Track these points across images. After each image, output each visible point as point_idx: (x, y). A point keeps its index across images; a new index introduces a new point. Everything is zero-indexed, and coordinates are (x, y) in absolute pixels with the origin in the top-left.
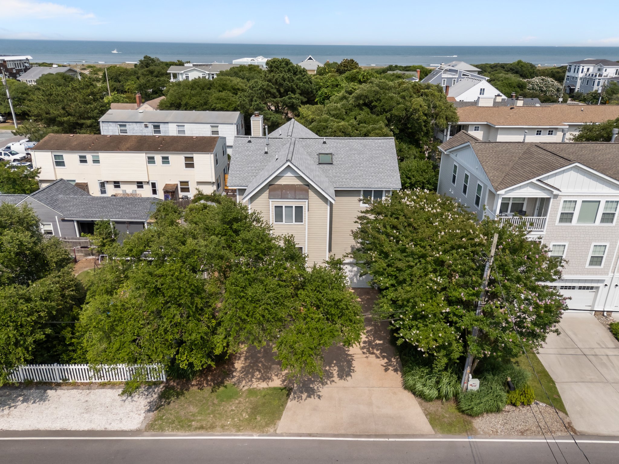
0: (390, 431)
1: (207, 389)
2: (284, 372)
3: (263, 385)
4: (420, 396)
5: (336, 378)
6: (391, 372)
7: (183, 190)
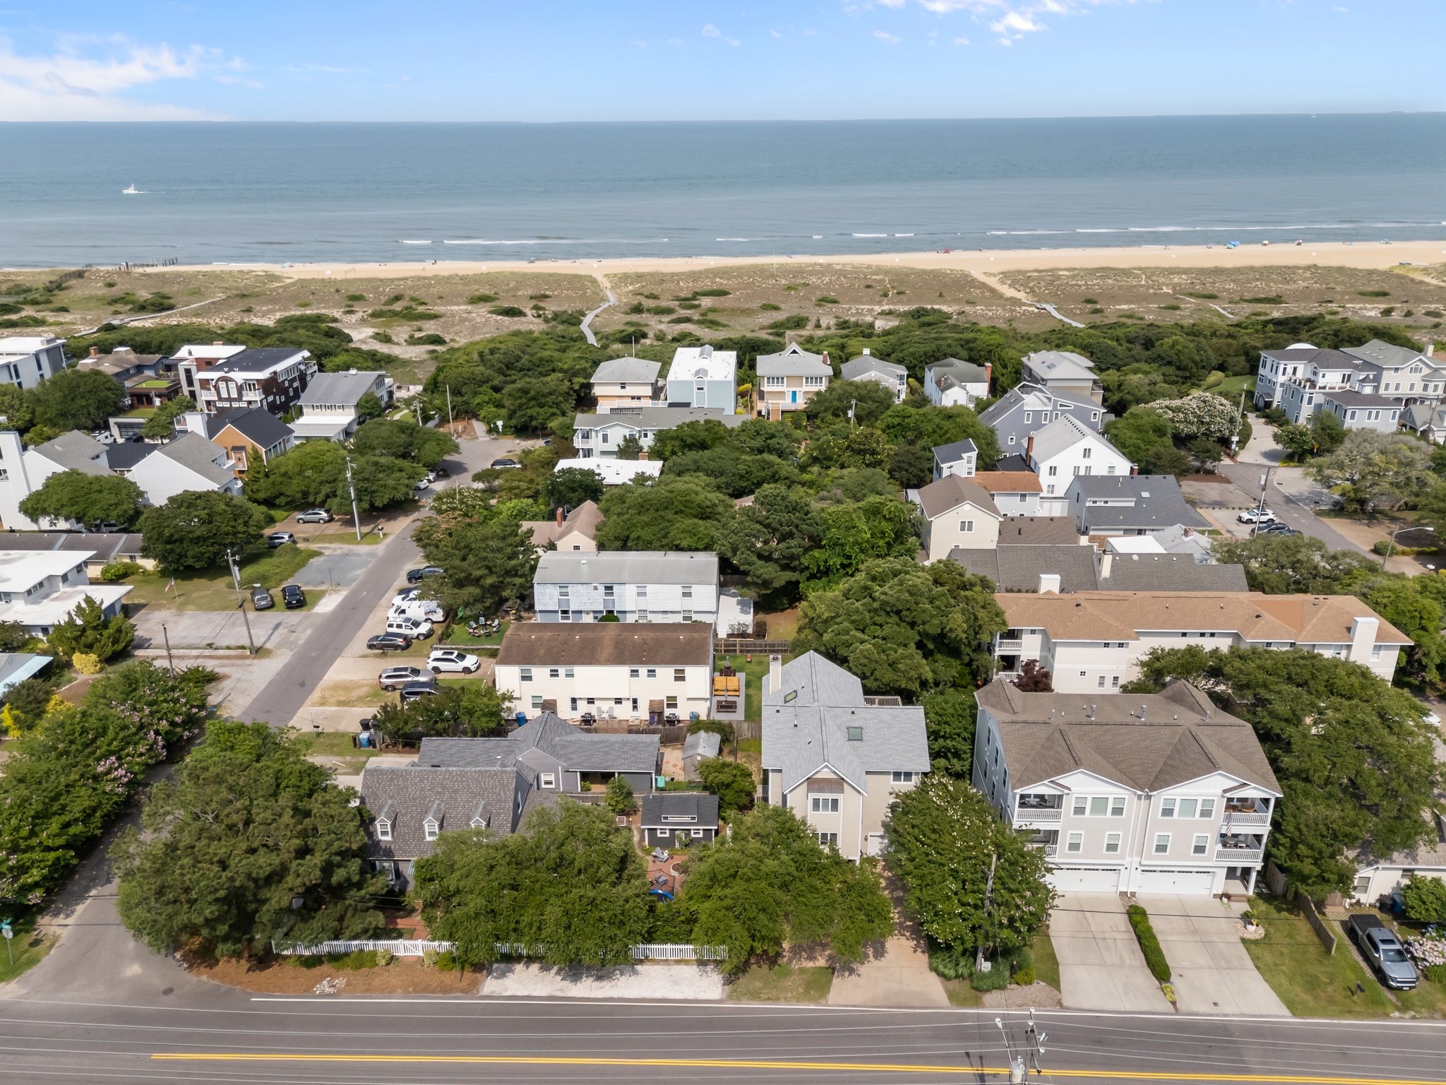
0: (917, 1004)
1: (765, 967)
2: (827, 953)
3: (811, 964)
4: (942, 975)
5: (871, 958)
6: (919, 953)
7: (669, 706)
